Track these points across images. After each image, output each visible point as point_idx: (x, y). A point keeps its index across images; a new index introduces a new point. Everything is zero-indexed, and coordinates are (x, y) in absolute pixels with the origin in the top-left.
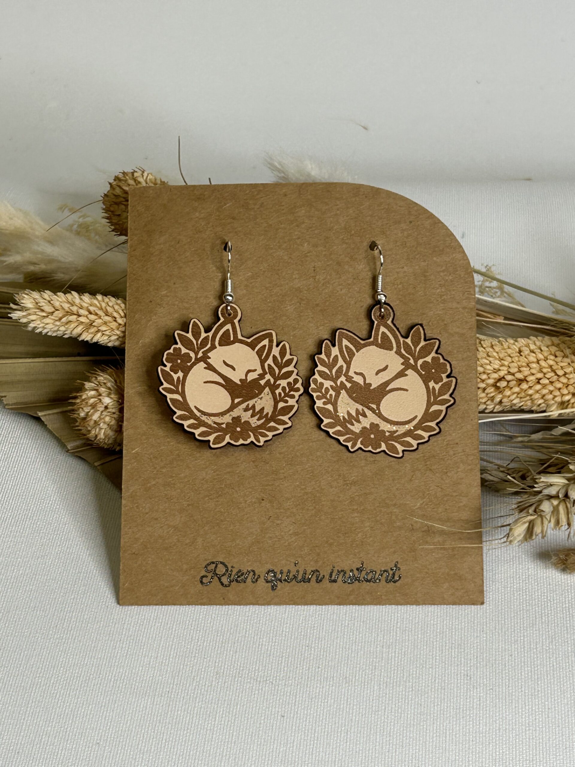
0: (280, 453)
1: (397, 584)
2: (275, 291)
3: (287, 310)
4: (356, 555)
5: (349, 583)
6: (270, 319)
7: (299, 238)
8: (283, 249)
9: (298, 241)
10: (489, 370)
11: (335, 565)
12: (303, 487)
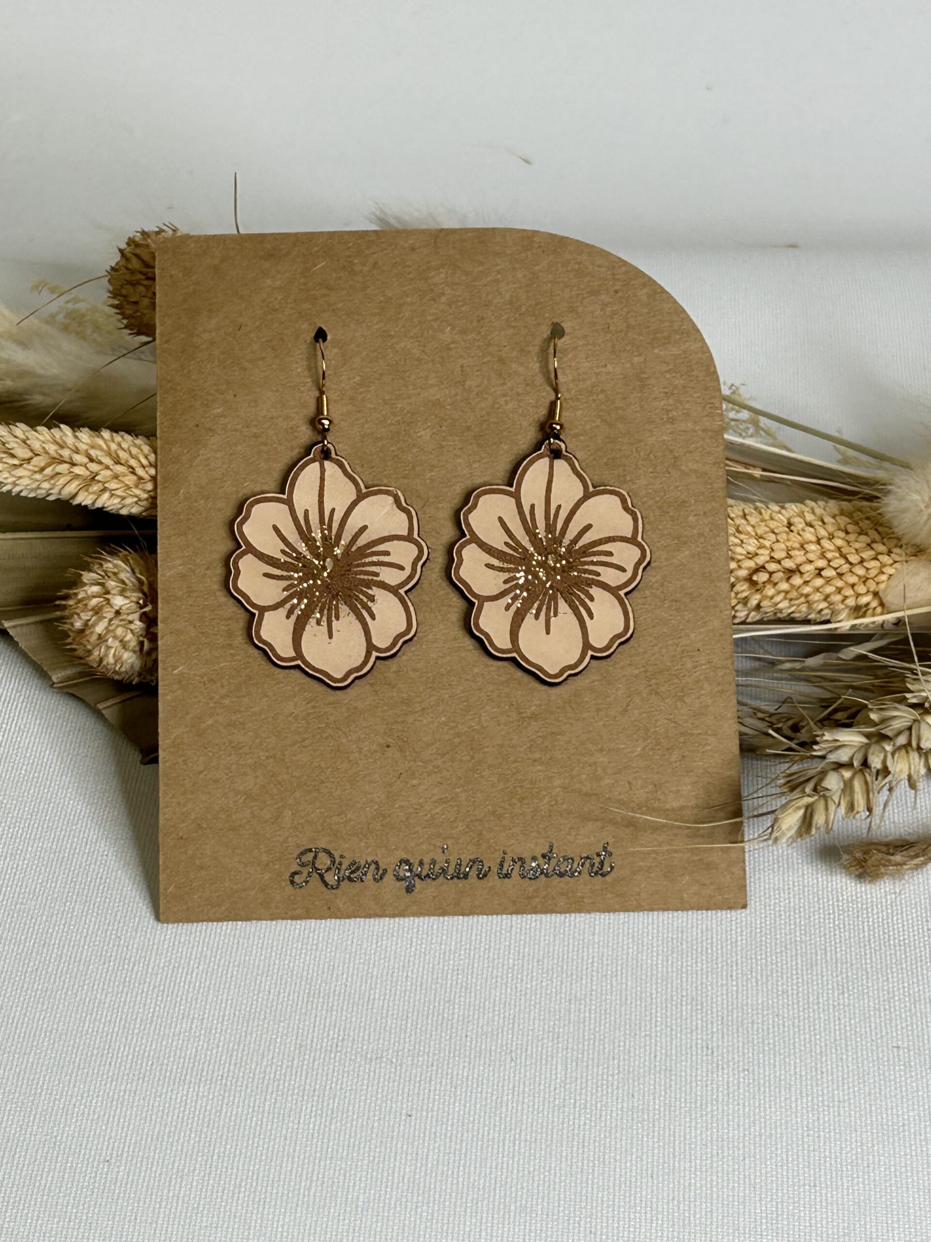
0: (415, 670)
1: (608, 878)
2: (399, 406)
3: (420, 437)
4: (539, 833)
5: (530, 879)
6: (393, 451)
7: (436, 320)
8: (412, 338)
9: (435, 325)
10: (742, 555)
11: (508, 850)
12: (452, 724)
